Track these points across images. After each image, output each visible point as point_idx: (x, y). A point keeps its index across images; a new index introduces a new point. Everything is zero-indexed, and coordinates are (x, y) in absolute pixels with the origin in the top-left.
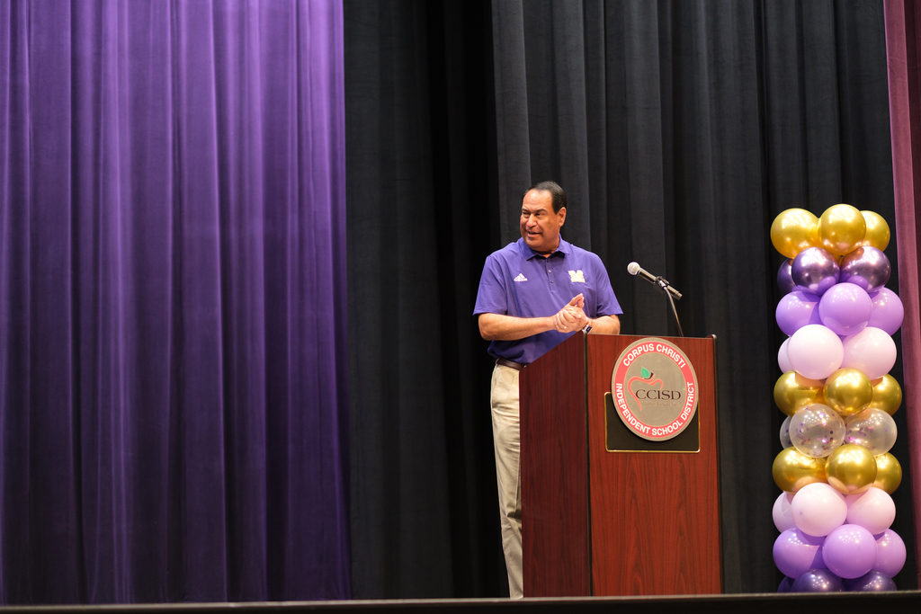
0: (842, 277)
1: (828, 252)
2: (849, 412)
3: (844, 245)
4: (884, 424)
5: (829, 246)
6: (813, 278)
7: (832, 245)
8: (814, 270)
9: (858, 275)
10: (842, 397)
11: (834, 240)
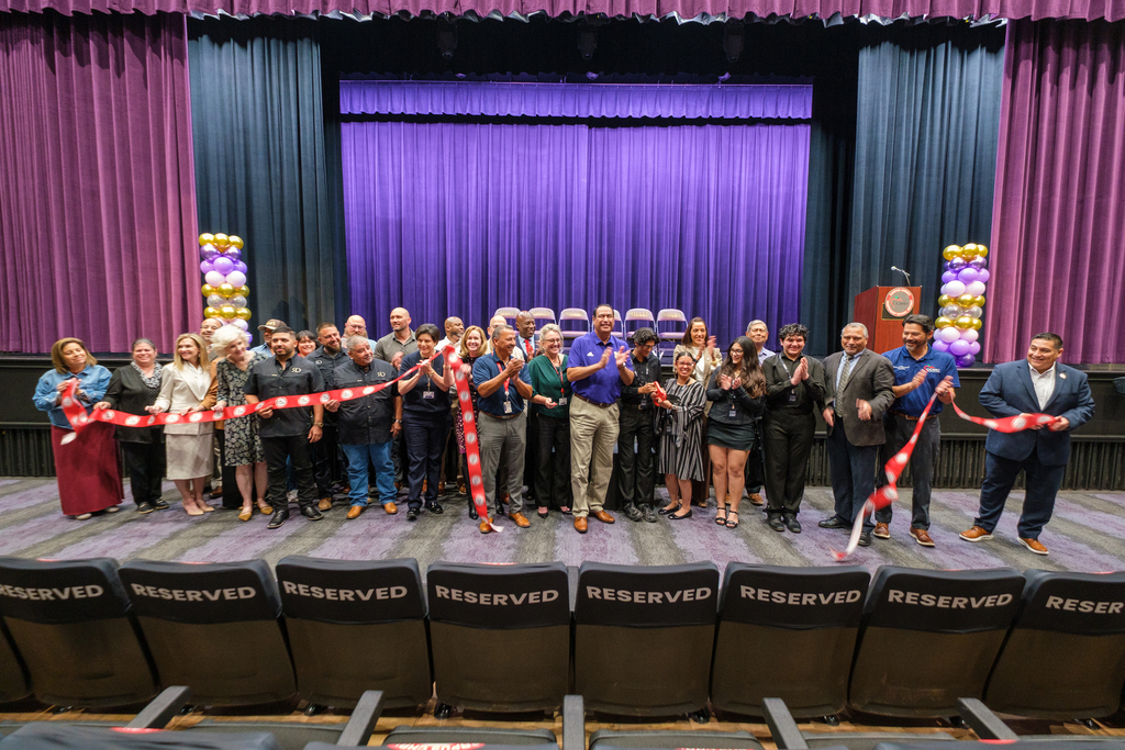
0: (968, 266)
1: (964, 258)
2: (965, 307)
3: (970, 256)
4: (977, 310)
7: (966, 256)
8: (958, 264)
9: (974, 265)
10: (962, 302)
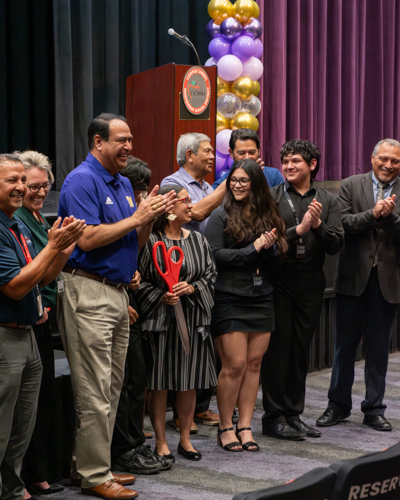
0: (243, 32)
1: (237, 20)
2: (243, 97)
3: (245, 18)
4: (256, 102)
5: (238, 17)
6: (231, 33)
7: (240, 17)
9: (249, 32)
10: (241, 90)
11: (241, 14)
